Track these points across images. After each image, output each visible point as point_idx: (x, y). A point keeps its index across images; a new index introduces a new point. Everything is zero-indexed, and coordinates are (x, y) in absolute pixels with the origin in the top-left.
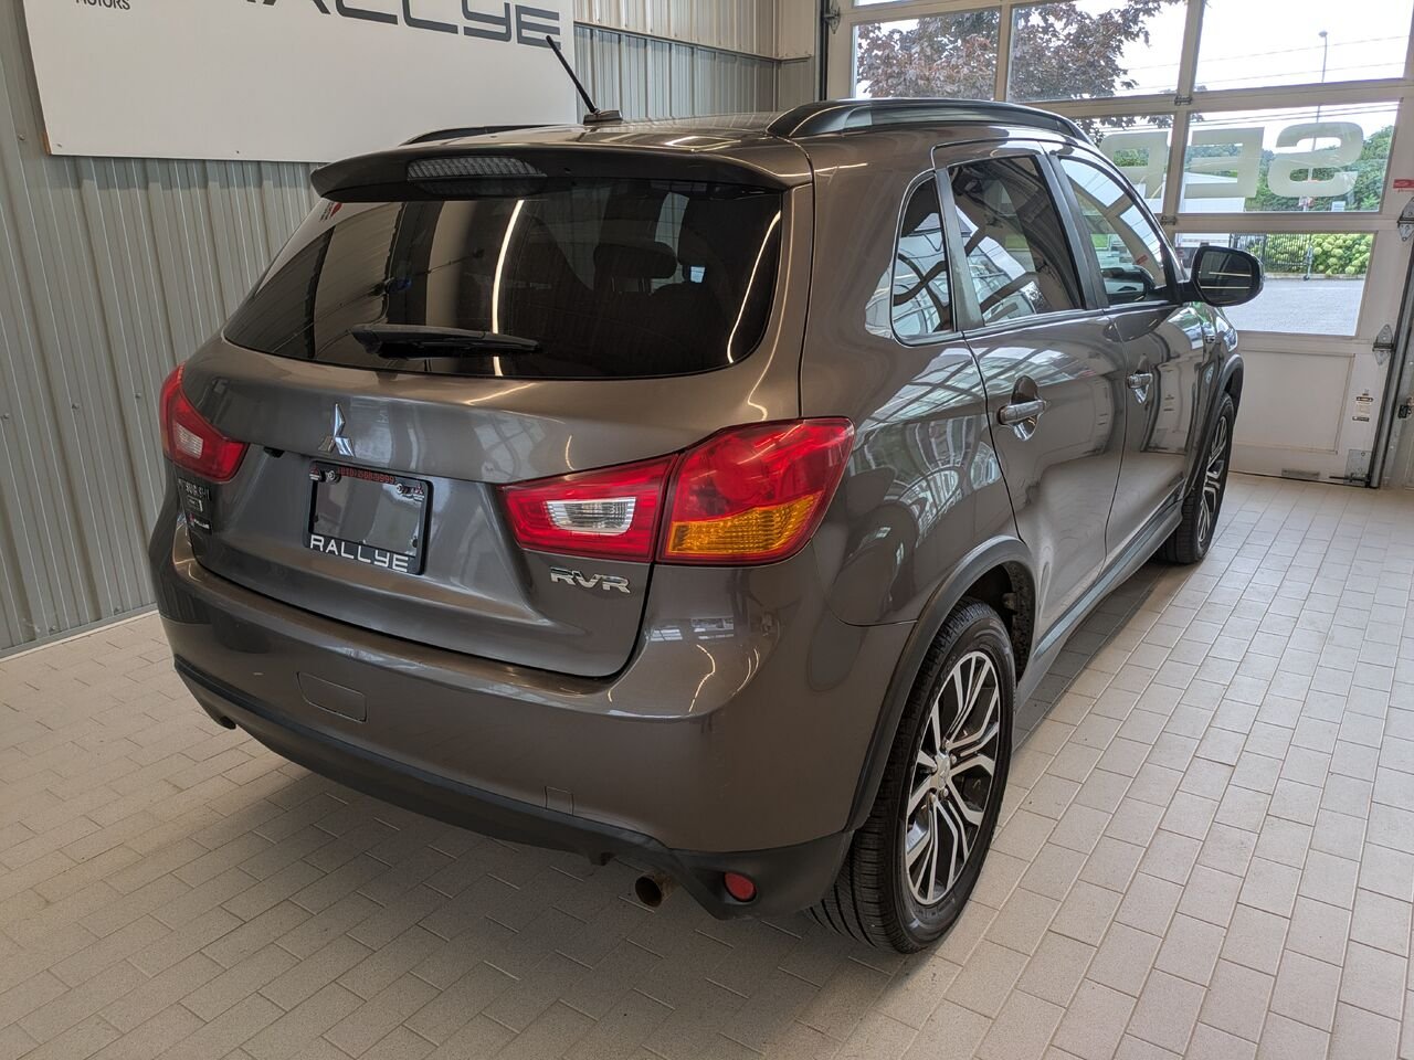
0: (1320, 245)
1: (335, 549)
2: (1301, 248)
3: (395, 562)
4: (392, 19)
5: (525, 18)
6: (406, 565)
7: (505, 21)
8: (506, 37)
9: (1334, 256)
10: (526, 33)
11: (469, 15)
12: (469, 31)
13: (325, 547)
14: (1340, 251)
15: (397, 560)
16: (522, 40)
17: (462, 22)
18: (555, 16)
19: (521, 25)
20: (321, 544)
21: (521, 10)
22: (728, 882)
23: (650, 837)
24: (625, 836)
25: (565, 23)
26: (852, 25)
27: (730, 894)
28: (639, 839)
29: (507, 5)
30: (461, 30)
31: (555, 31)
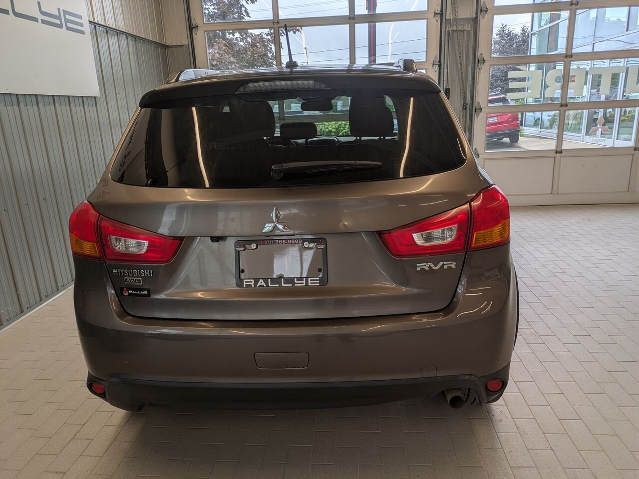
0: (327, 128)
1: (263, 283)
2: (321, 130)
3: (310, 282)
4: (6, 12)
5: (68, 17)
6: (318, 282)
7: (59, 18)
8: (60, 26)
9: (333, 132)
10: (69, 25)
11: (43, 13)
12: (44, 22)
13: (255, 284)
14: (334, 130)
15: (311, 280)
16: (68, 29)
17: (40, 17)
18: (80, 17)
19: (67, 21)
20: (252, 284)
21: (65, 12)
22: (488, 386)
23: (471, 375)
24: (461, 378)
25: (85, 21)
26: (205, 31)
27: (490, 390)
28: (467, 377)
29: (59, 9)
30: (40, 21)
31: (82, 25)
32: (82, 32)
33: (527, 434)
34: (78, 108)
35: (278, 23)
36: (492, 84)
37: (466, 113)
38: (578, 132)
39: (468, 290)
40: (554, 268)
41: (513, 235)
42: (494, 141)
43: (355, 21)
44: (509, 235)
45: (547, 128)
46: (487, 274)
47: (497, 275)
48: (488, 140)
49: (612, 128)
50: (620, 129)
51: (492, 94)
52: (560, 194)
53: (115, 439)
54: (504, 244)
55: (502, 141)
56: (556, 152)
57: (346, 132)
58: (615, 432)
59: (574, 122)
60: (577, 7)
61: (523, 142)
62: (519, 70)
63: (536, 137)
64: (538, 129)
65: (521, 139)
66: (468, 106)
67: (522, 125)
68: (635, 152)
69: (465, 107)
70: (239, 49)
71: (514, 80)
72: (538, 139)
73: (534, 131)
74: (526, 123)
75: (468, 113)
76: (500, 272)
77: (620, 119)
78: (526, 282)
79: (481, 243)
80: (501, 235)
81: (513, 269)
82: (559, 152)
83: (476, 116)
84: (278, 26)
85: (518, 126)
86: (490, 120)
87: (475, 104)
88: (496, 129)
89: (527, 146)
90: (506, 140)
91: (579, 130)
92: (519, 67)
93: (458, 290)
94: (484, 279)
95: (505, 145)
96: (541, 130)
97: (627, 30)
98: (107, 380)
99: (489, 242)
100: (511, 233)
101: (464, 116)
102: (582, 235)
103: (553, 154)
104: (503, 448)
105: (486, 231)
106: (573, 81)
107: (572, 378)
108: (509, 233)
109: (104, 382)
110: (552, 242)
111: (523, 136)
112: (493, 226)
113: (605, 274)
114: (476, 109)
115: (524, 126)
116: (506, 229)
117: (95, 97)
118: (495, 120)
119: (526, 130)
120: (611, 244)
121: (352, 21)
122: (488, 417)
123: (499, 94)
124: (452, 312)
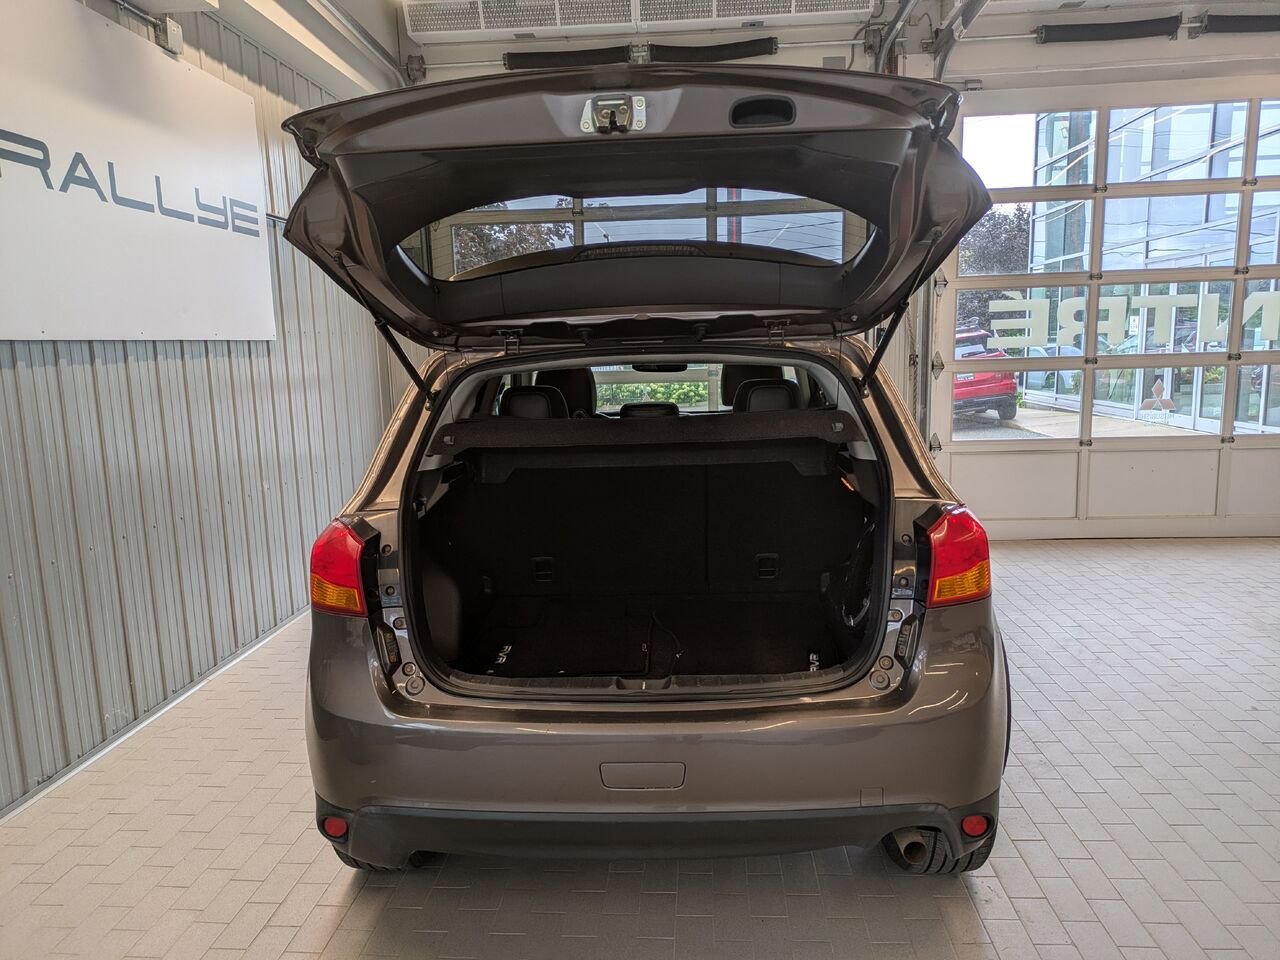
4: (149, 208)
5: (237, 210)
8: (224, 226)
10: (238, 223)
11: (201, 206)
12: (202, 221)
16: (237, 229)
17: (197, 213)
18: (253, 209)
19: (236, 216)
21: (234, 203)
22: (964, 824)
23: (938, 804)
24: (923, 808)
25: (261, 215)
26: (451, 226)
27: (967, 835)
28: (931, 808)
29: (224, 198)
30: (196, 219)
31: (255, 221)
32: (256, 234)
33: (1033, 922)
34: (241, 360)
35: (581, 213)
36: (962, 306)
37: (915, 372)
38: (1128, 402)
39: (928, 665)
40: (1080, 652)
41: (996, 584)
42: (968, 416)
43: (716, 213)
44: (989, 585)
45: (1068, 392)
46: (958, 643)
47: (973, 644)
48: (956, 414)
49: (1191, 393)
50: (1205, 396)
51: (963, 328)
52: (1092, 518)
53: (338, 927)
54: (981, 598)
55: (983, 415)
56: (1081, 443)
57: (684, 394)
58: (1178, 919)
59: (1120, 381)
60: (1106, 194)
61: (1024, 417)
62: (1007, 298)
63: (1049, 408)
64: (1052, 393)
65: (1020, 411)
66: (919, 360)
67: (1021, 384)
68: (1223, 445)
69: (913, 361)
70: (498, 247)
71: (1000, 315)
72: (1052, 412)
73: (1047, 396)
74: (1029, 381)
75: (919, 372)
76: (977, 640)
77: (1203, 378)
78: (1031, 676)
79: (947, 596)
80: (978, 583)
81: (997, 637)
82: (1085, 442)
83: (933, 378)
84: (582, 218)
85: (1015, 388)
86: (961, 378)
87: (932, 355)
88: (970, 392)
89: (1032, 427)
90: (993, 413)
91: (1129, 398)
92: (1007, 293)
93: (914, 668)
94: (952, 649)
95: (989, 424)
96: (1058, 396)
97: (1207, 221)
98: (358, 810)
99: (959, 594)
100: (992, 580)
101: (912, 378)
102: (1131, 593)
103: (1076, 446)
104: (992, 943)
105: (954, 577)
106: (1106, 318)
107: (1109, 834)
108: (989, 581)
109: (352, 815)
110: (1077, 606)
111: (1024, 405)
112: (966, 570)
113: (1170, 663)
114: (933, 365)
115: (1026, 388)
116: (985, 574)
117: (268, 342)
118: (971, 377)
119: (1030, 396)
120: (1183, 610)
121: (711, 213)
122: (968, 895)
123: (975, 330)
124: (908, 701)
